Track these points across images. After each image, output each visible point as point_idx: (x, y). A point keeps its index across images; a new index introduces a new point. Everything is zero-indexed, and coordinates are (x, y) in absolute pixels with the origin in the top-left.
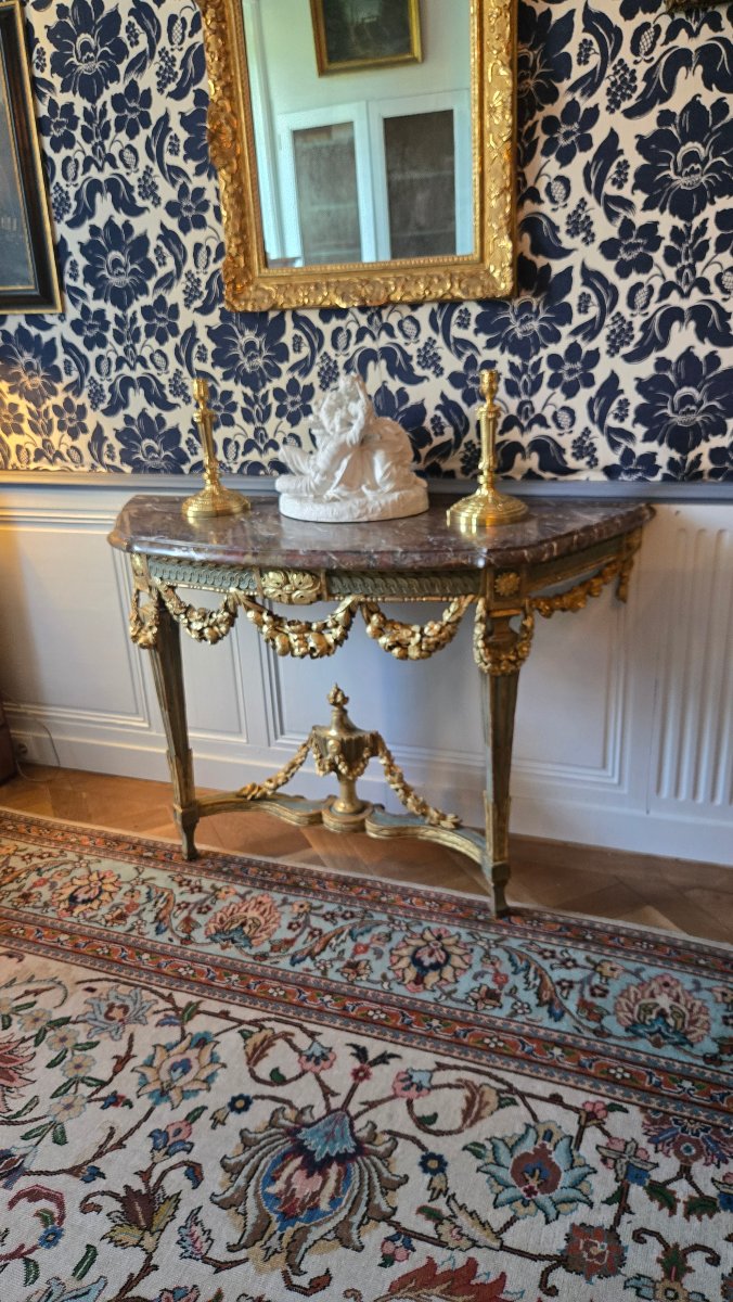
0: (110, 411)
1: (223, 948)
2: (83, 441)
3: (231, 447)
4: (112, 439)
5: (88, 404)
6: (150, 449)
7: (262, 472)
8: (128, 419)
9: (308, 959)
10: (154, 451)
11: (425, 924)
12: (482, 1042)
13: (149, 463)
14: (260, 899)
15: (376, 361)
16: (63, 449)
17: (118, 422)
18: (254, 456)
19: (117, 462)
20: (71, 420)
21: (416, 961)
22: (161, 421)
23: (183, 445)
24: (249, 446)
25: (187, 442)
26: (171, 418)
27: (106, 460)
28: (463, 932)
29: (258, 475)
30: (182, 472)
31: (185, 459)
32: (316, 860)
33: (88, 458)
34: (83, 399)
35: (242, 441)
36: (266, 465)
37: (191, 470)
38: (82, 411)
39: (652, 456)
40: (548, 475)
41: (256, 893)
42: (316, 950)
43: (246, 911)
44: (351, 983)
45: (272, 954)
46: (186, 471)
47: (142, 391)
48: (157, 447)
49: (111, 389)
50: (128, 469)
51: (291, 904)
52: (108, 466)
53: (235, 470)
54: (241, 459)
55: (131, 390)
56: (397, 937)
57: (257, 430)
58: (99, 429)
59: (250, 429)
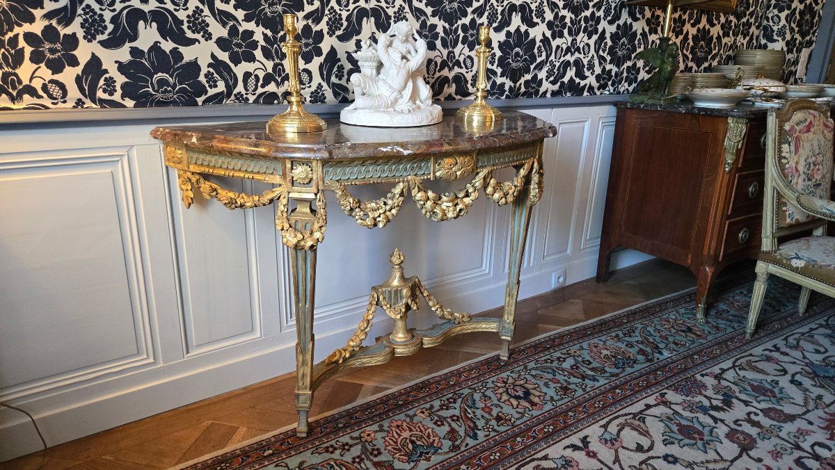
0: (112, 43)
1: (428, 460)
2: (69, 76)
3: (252, 81)
4: (113, 72)
5: (80, 34)
6: (162, 82)
7: (276, 102)
8: (135, 52)
9: (478, 432)
10: (169, 85)
11: (490, 381)
12: (595, 407)
13: (159, 96)
14: (395, 424)
15: (368, 17)
16: (38, 84)
17: (123, 54)
18: (272, 87)
19: (117, 97)
20: (52, 51)
21: (517, 398)
22: (177, 55)
23: (202, 78)
24: (268, 79)
25: (206, 76)
26: (188, 53)
27: (100, 94)
28: (508, 373)
29: (273, 103)
30: (196, 104)
31: (201, 90)
32: (377, 390)
33: (74, 93)
34: (75, 28)
35: (261, 74)
36: (280, 95)
37: (204, 102)
38: (72, 41)
39: (503, 85)
40: (459, 97)
41: (386, 424)
42: (472, 425)
43: (399, 435)
44: (514, 426)
45: (457, 443)
46: (200, 104)
47: (154, 25)
48: (171, 80)
49: (114, 20)
50: (129, 103)
51: (415, 415)
52: (102, 101)
53: (251, 101)
54: (260, 90)
55: (141, 24)
56: (489, 393)
57: (275, 66)
58: (95, 62)
59: (270, 65)
